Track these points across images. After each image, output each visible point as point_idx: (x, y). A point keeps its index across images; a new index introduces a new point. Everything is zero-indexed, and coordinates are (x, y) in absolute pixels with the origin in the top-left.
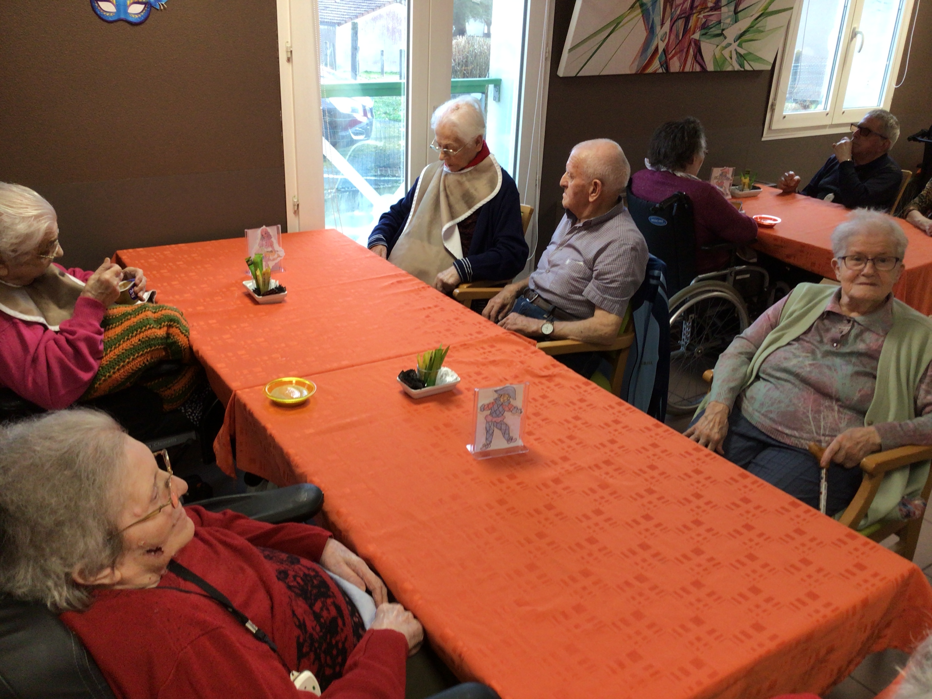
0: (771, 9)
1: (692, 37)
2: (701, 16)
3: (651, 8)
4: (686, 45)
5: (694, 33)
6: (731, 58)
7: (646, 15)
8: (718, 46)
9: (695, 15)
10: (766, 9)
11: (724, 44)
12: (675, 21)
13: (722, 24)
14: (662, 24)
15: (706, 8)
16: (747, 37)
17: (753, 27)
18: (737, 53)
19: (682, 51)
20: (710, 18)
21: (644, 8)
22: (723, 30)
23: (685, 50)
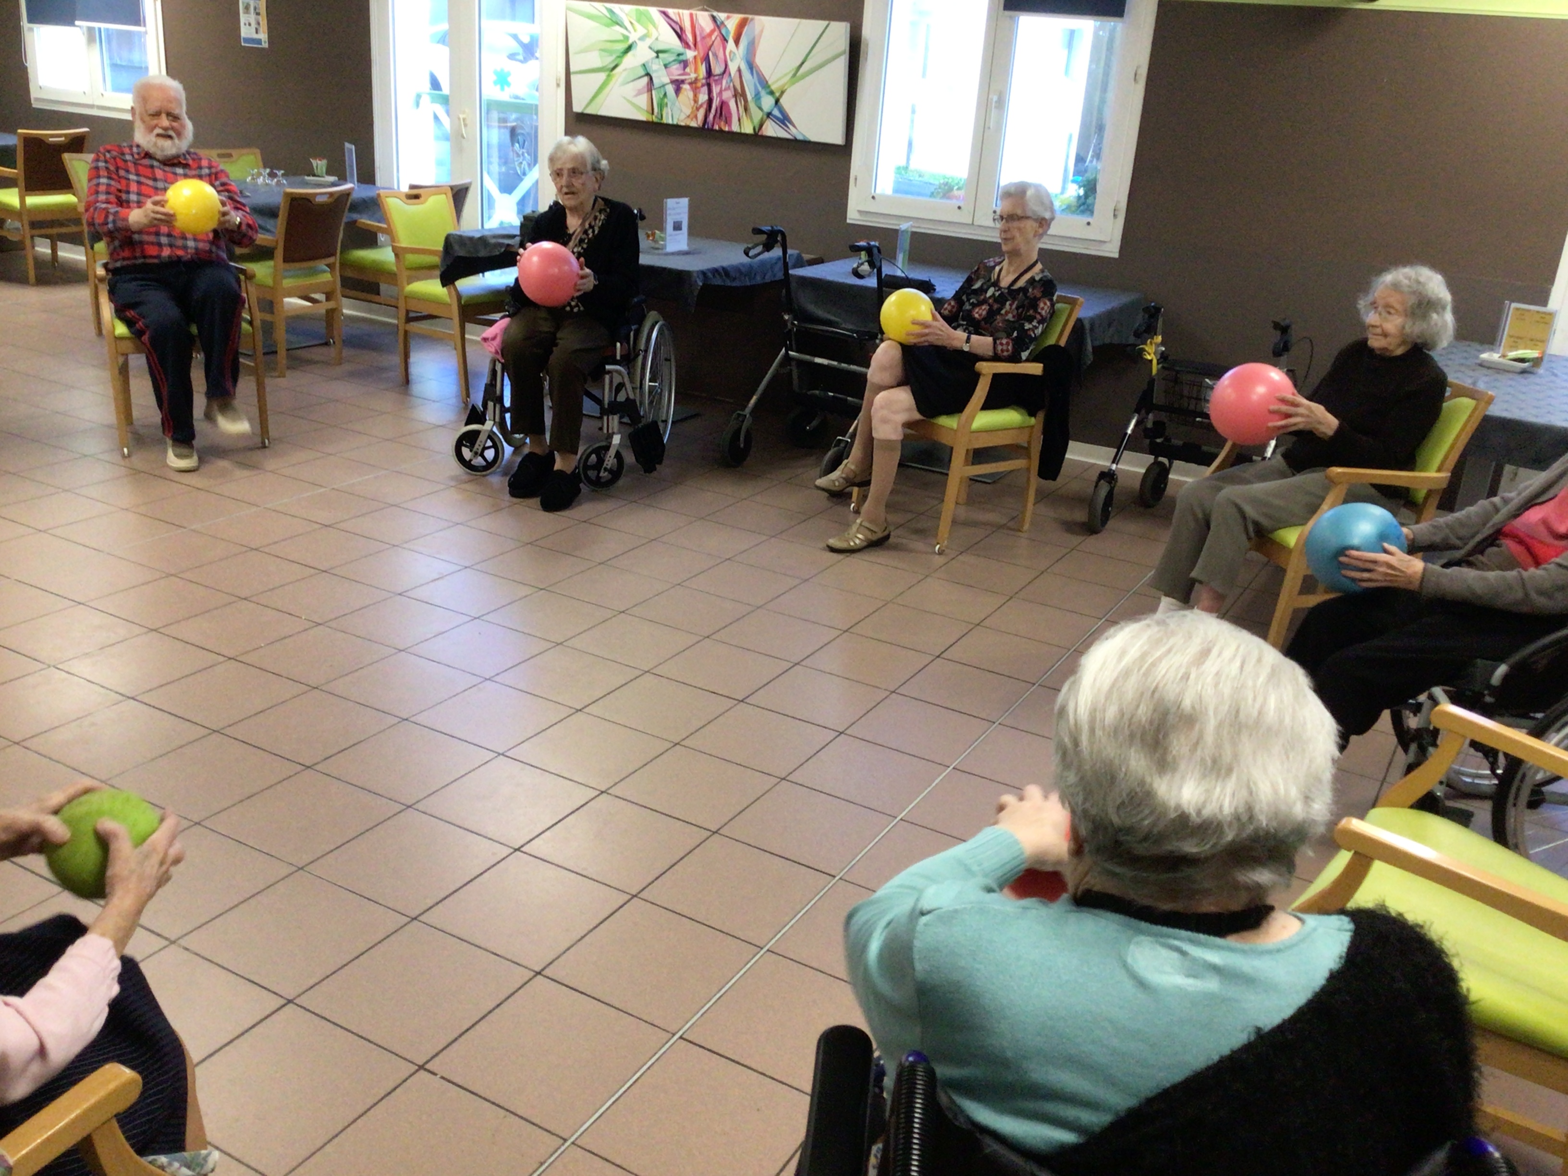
0: (603, 76)
1: (695, 53)
2: (693, 76)
3: (760, 89)
4: (699, 45)
5: (695, 57)
6: (631, 23)
7: (763, 83)
8: (657, 39)
9: (701, 76)
10: (609, 76)
11: (648, 42)
12: (724, 72)
13: (662, 64)
14: (739, 70)
15: (690, 84)
16: (623, 46)
17: (618, 57)
18: (626, 29)
19: (703, 38)
20: (682, 72)
21: (768, 90)
22: (657, 57)
23: (698, 39)
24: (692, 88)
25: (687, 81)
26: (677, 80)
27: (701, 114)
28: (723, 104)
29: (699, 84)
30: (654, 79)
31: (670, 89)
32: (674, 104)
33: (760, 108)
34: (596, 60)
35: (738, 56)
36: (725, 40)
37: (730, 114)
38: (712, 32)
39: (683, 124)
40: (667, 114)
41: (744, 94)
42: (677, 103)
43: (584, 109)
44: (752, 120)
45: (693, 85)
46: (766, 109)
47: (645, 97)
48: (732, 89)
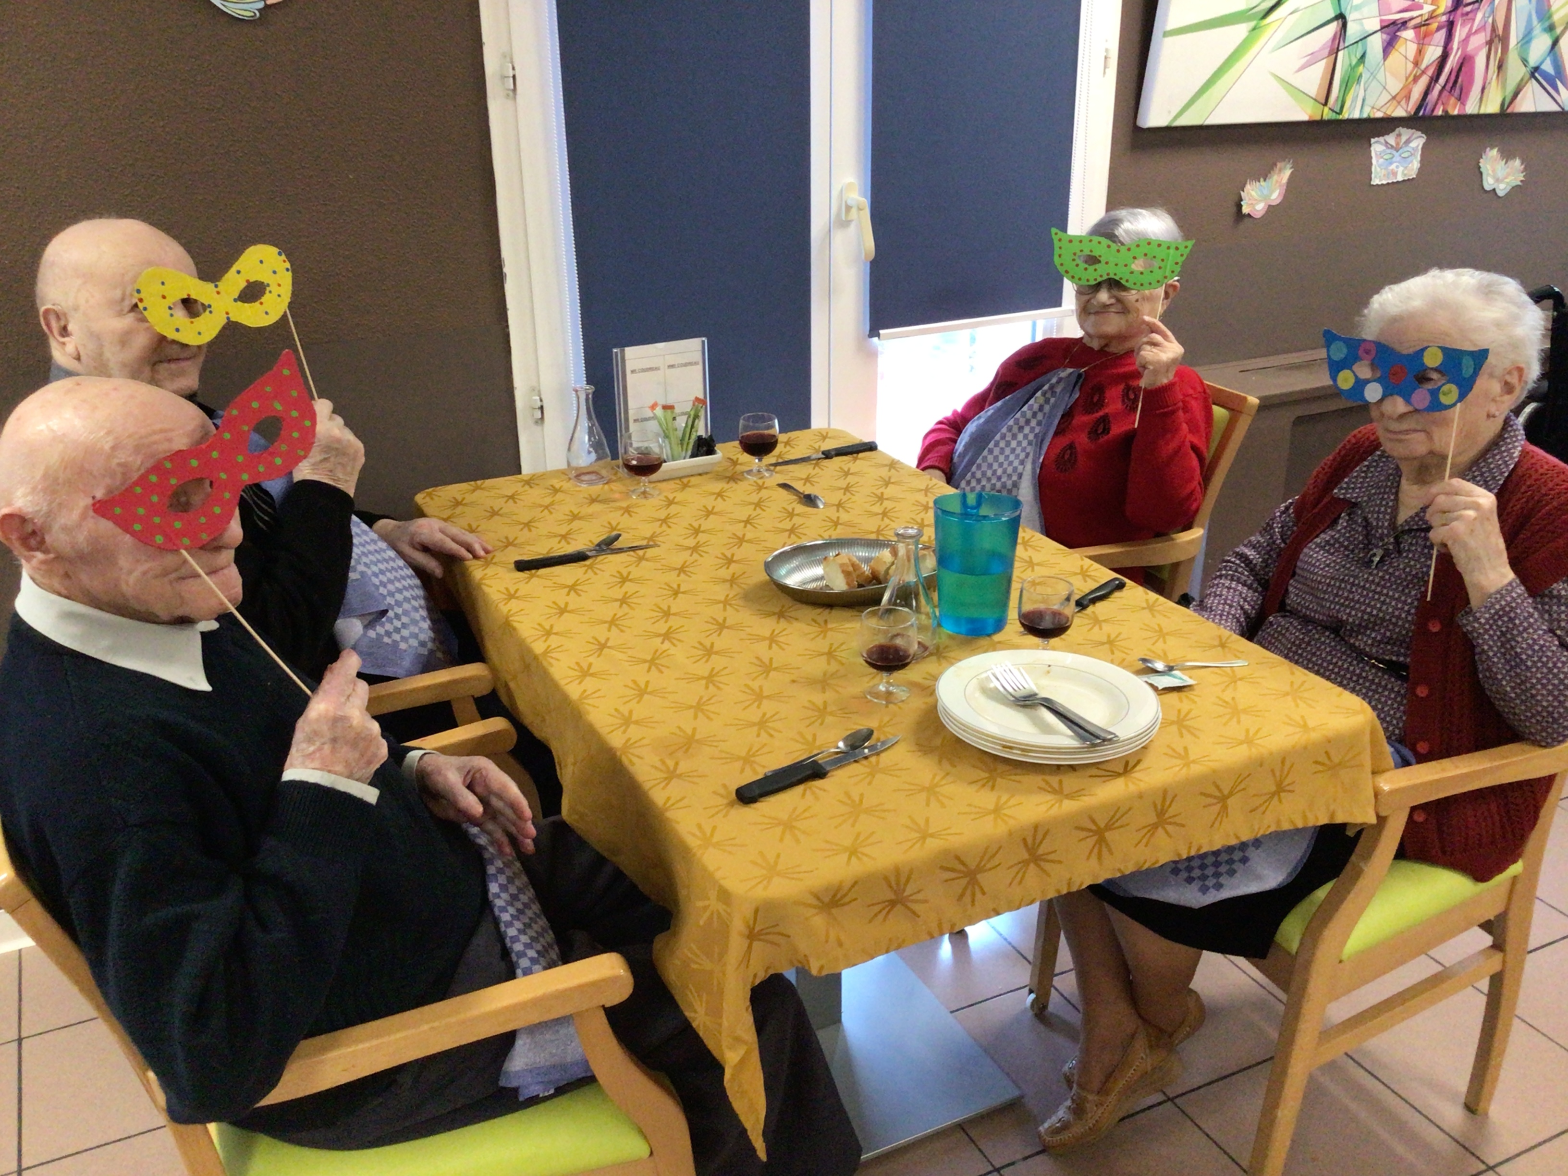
0: (1241, 30)
2: (1428, 8)
9: (1442, 10)
10: (1254, 29)
15: (1417, 27)
21: (1547, 24)
24: (1417, 35)
25: (1413, 23)
26: (1394, 23)
27: (1417, 91)
28: (1466, 61)
30: (1350, 26)
31: (1376, 43)
32: (1373, 75)
33: (1525, 62)
37: (1471, 81)
39: (1379, 115)
40: (1355, 99)
41: (1505, 39)
42: (1380, 76)
43: (1176, 118)
44: (1504, 87)
45: (1423, 28)
46: (1533, 62)
47: (1319, 69)
48: (1489, 29)
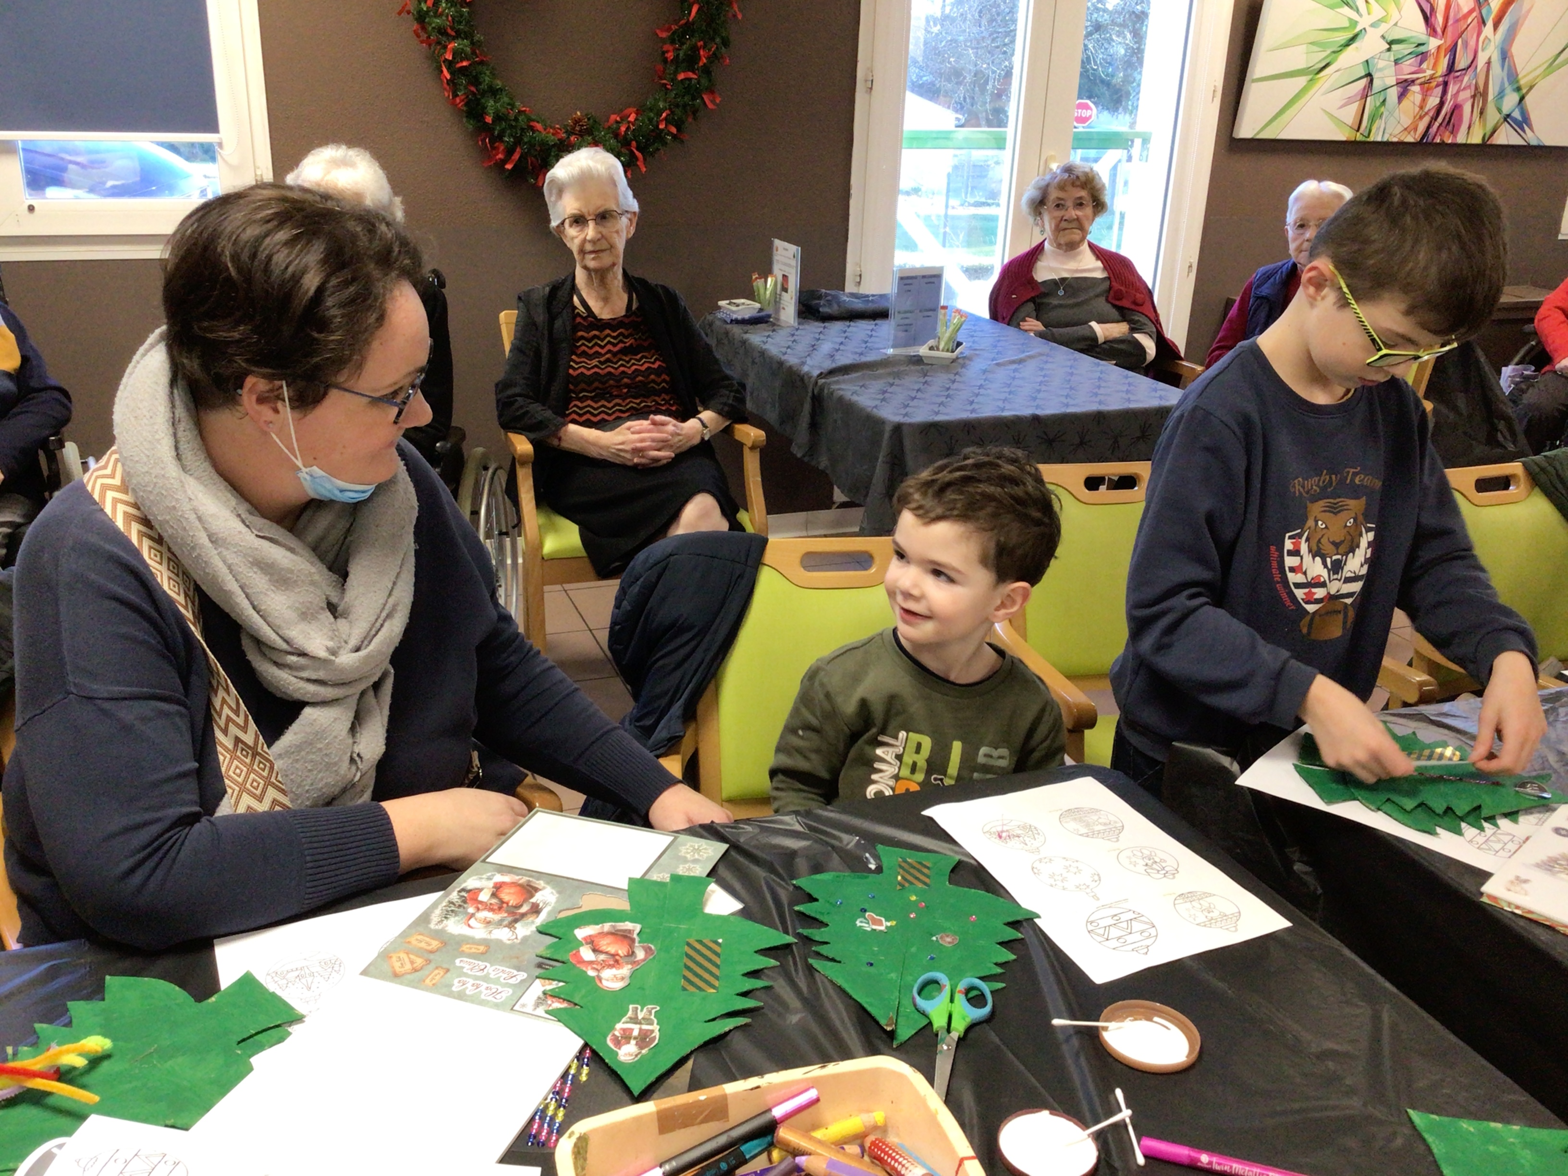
0: (1302, 81)
1: (1442, 42)
4: (1450, 29)
7: (1513, 76)
8: (1396, 24)
9: (1439, 73)
10: (1311, 80)
11: (1383, 28)
12: (1470, 66)
13: (1392, 59)
14: (1489, 63)
15: (1421, 84)
16: (1346, 36)
17: (1334, 52)
18: (1358, 11)
19: (1457, 21)
20: (1414, 69)
21: (1515, 86)
22: (1389, 50)
23: (1450, 22)
25: (1418, 81)
26: (1406, 80)
27: (1422, 126)
28: (1457, 108)
29: (1434, 84)
30: (1375, 81)
31: (1393, 93)
32: (1391, 113)
33: (1499, 110)
34: (1300, 58)
35: (1492, 43)
36: (1484, 23)
37: (1460, 122)
38: (1471, 12)
39: (1395, 140)
40: (1378, 129)
41: (1484, 95)
42: (1396, 115)
43: (1258, 133)
44: (1485, 126)
45: (1426, 86)
46: (1506, 110)
47: (1355, 107)
48: (1473, 88)
